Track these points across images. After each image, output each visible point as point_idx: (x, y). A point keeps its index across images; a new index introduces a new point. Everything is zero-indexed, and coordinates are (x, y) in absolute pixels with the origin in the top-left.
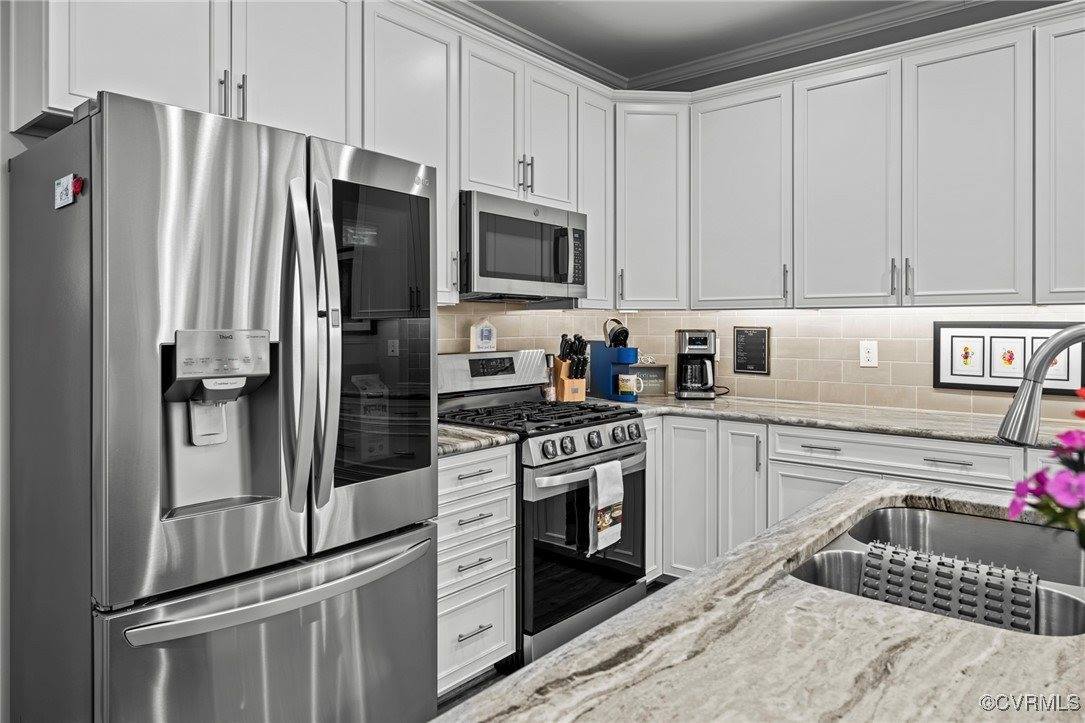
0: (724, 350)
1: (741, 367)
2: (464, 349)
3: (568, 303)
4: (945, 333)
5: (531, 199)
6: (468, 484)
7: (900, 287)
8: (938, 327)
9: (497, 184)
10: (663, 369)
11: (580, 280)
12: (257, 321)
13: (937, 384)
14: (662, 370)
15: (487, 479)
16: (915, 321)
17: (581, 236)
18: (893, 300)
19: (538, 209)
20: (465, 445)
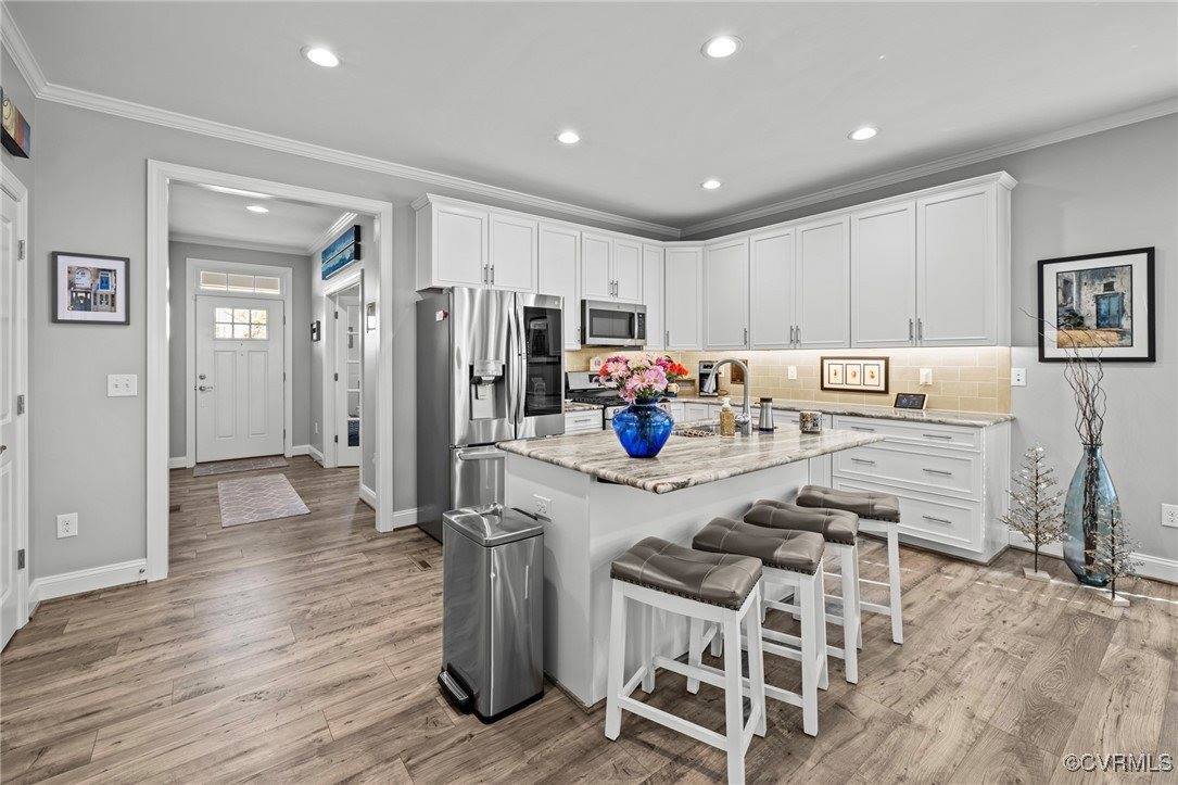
0: (725, 372)
1: (734, 380)
2: (588, 370)
3: (638, 348)
4: (826, 362)
5: (617, 300)
6: (580, 424)
7: (795, 340)
8: (822, 359)
9: (600, 296)
10: (694, 381)
11: (642, 336)
12: (497, 357)
13: (823, 388)
14: (692, 382)
15: (588, 423)
16: (809, 357)
17: (642, 317)
18: (792, 346)
19: (619, 305)
20: (578, 408)
